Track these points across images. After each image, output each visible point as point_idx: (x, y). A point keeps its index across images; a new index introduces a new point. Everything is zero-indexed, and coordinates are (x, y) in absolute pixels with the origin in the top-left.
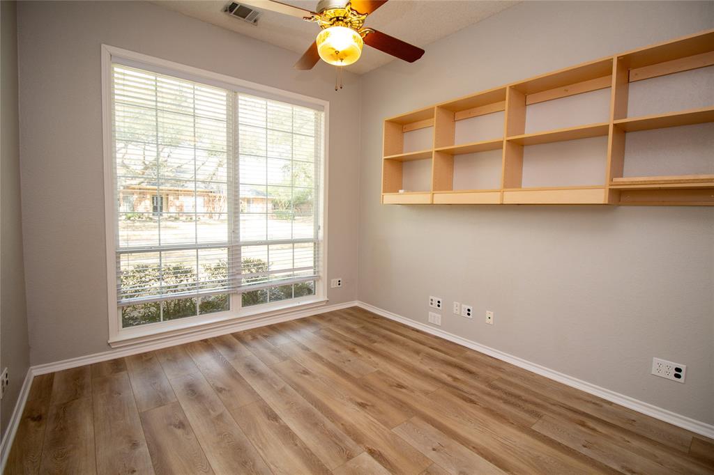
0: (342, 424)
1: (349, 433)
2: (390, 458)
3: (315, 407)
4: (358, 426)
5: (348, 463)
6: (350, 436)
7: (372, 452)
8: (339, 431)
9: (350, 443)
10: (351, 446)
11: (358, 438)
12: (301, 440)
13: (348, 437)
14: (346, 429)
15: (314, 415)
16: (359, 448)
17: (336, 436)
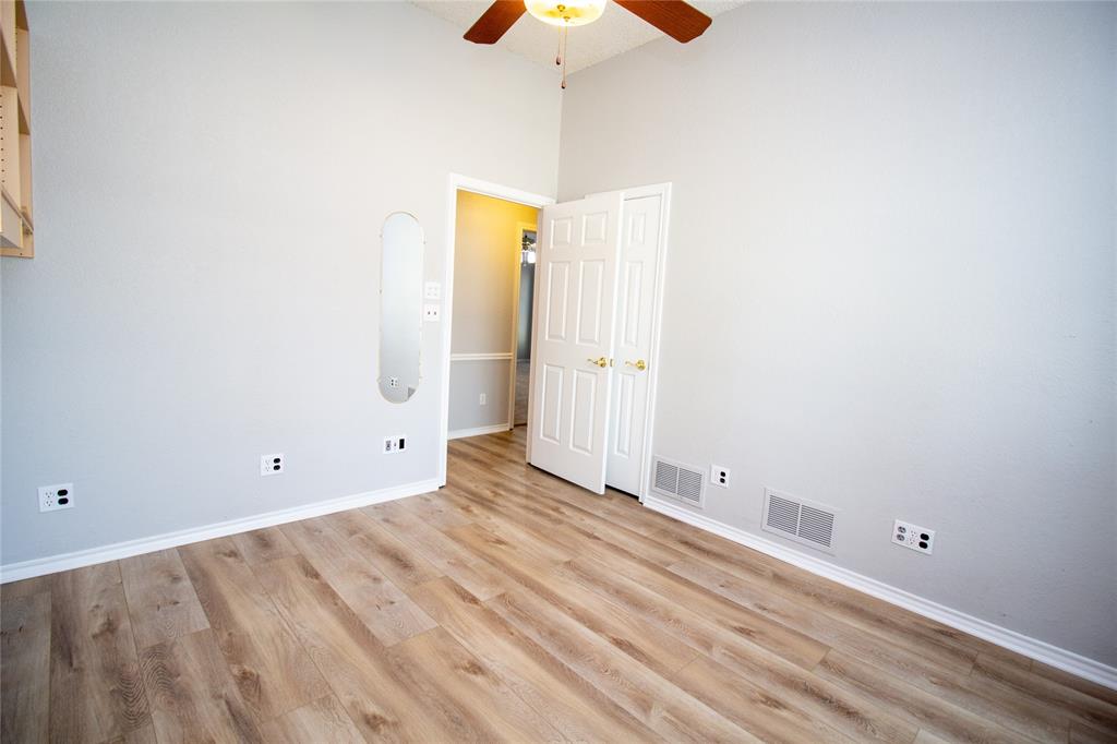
0: (512, 634)
1: (503, 622)
2: (454, 595)
3: (562, 665)
4: (488, 631)
5: (503, 591)
6: (500, 618)
7: (474, 600)
8: (516, 624)
9: (501, 611)
10: (499, 606)
11: (490, 616)
12: (566, 613)
13: (503, 616)
14: (506, 627)
15: (560, 649)
16: (490, 605)
17: (520, 618)
